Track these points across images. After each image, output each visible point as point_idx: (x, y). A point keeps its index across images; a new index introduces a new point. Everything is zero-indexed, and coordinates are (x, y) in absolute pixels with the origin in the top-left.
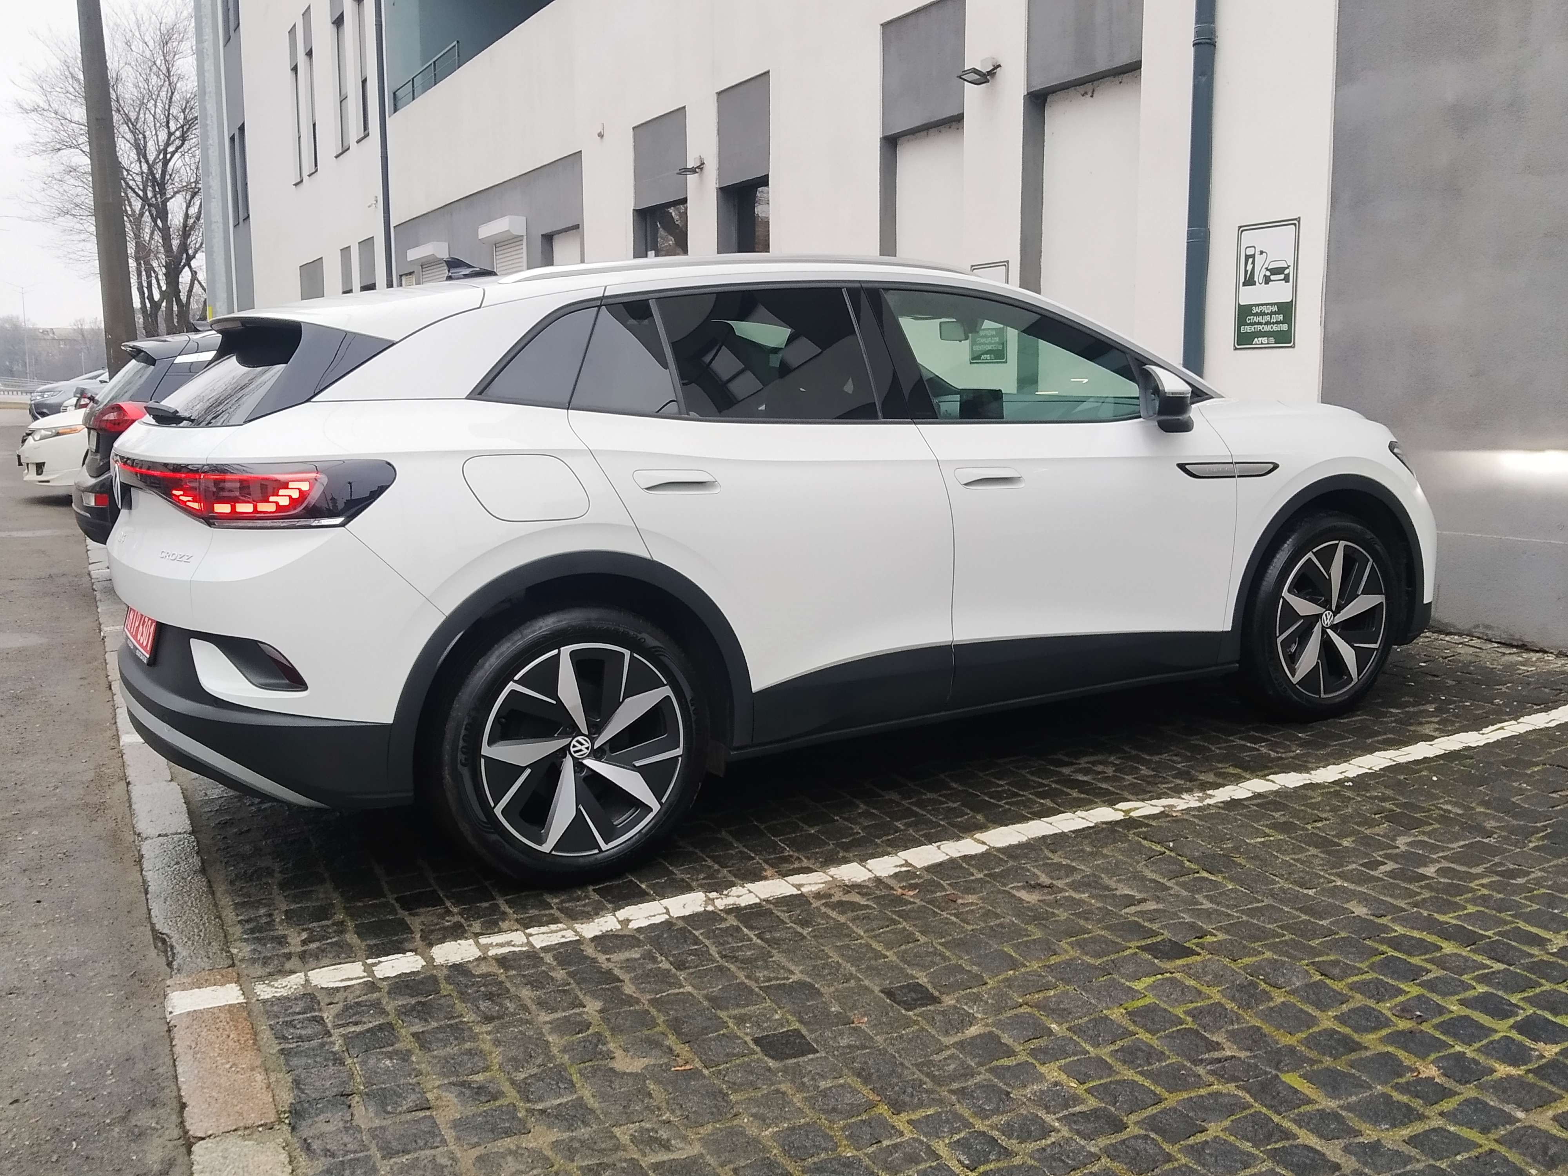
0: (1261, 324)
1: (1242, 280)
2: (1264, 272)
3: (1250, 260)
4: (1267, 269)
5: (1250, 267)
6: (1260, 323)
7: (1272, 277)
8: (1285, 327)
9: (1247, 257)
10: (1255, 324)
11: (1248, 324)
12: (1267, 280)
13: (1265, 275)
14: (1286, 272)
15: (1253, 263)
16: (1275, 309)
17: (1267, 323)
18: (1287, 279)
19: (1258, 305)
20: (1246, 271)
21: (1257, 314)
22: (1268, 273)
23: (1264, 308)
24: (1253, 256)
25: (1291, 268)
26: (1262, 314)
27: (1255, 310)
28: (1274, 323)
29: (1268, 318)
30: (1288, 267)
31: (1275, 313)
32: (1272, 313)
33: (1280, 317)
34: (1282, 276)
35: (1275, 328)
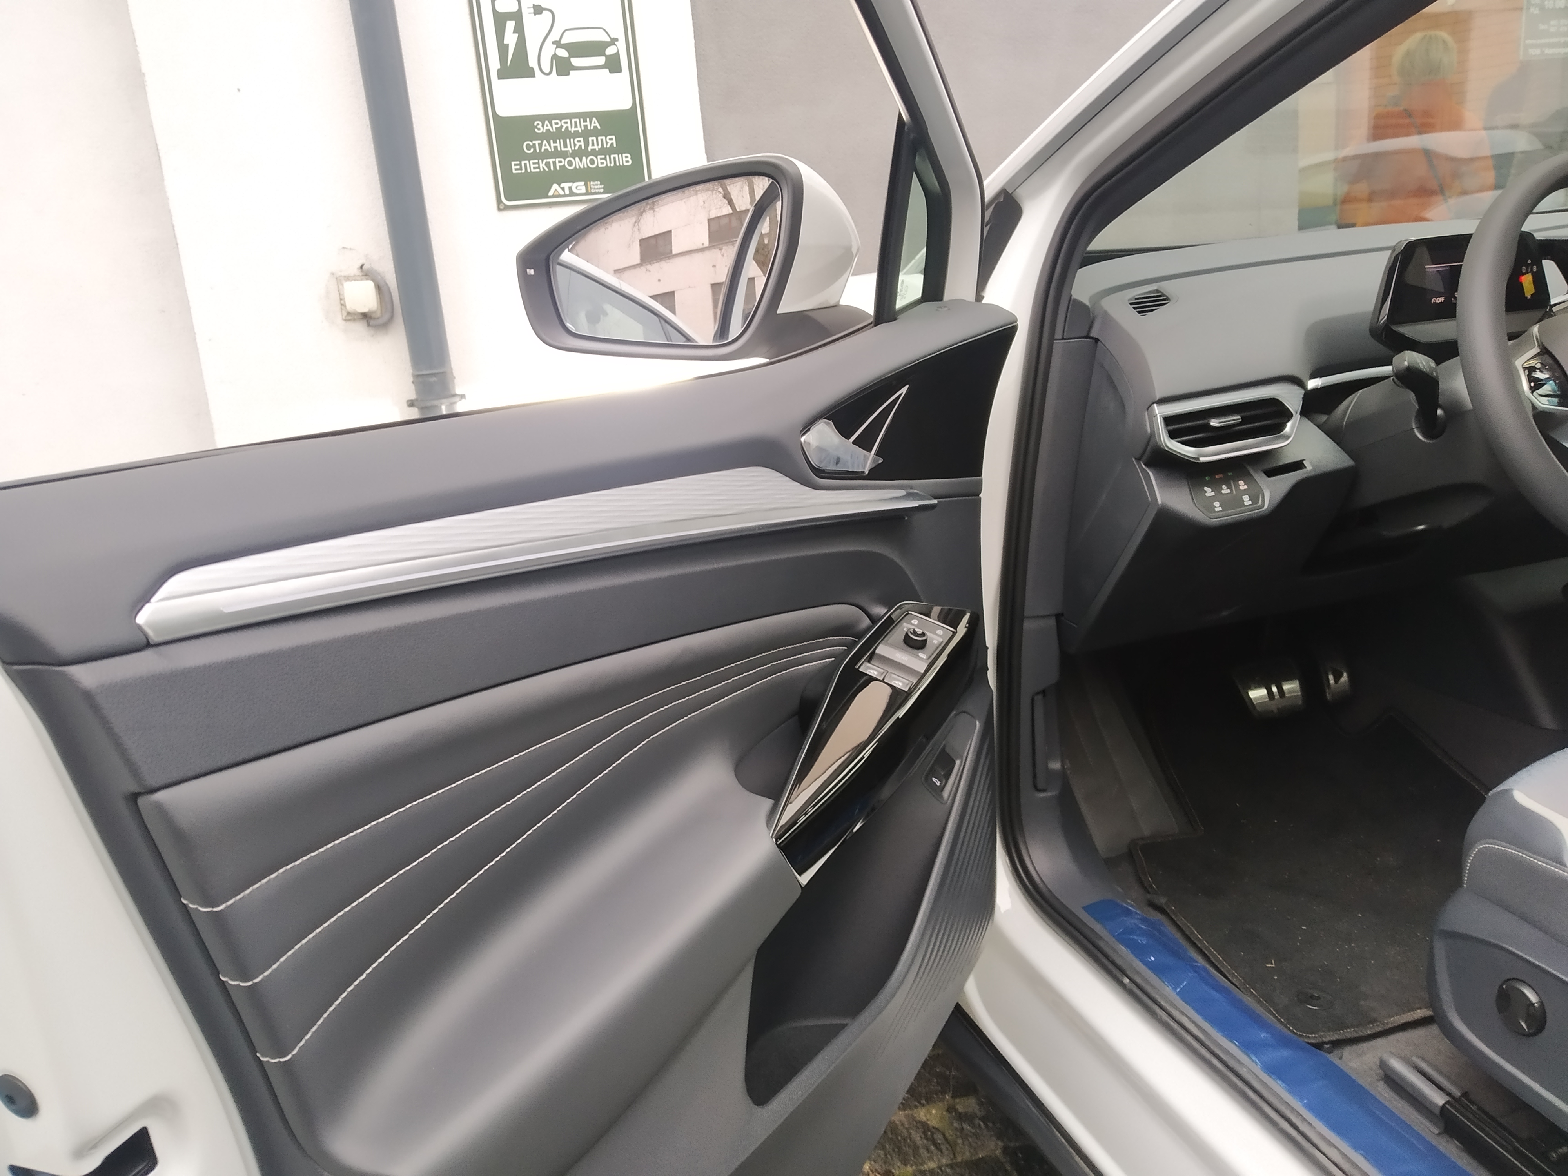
0: (564, 155)
1: (495, 64)
2: (549, 50)
3: (510, 25)
4: (558, 44)
5: (511, 39)
6: (557, 154)
7: (575, 61)
8: (625, 160)
9: (500, 19)
10: (547, 154)
11: (529, 157)
12: (563, 67)
13: (555, 57)
14: (610, 51)
15: (519, 29)
16: (595, 123)
17: (579, 153)
18: (613, 65)
19: (550, 118)
20: (503, 48)
21: (548, 136)
22: (563, 53)
23: (565, 124)
24: (517, 17)
25: (621, 46)
26: (564, 135)
27: (541, 128)
28: (595, 153)
29: (580, 143)
30: (613, 41)
31: (596, 133)
32: (586, 134)
33: (611, 141)
34: (601, 60)
35: (600, 162)
